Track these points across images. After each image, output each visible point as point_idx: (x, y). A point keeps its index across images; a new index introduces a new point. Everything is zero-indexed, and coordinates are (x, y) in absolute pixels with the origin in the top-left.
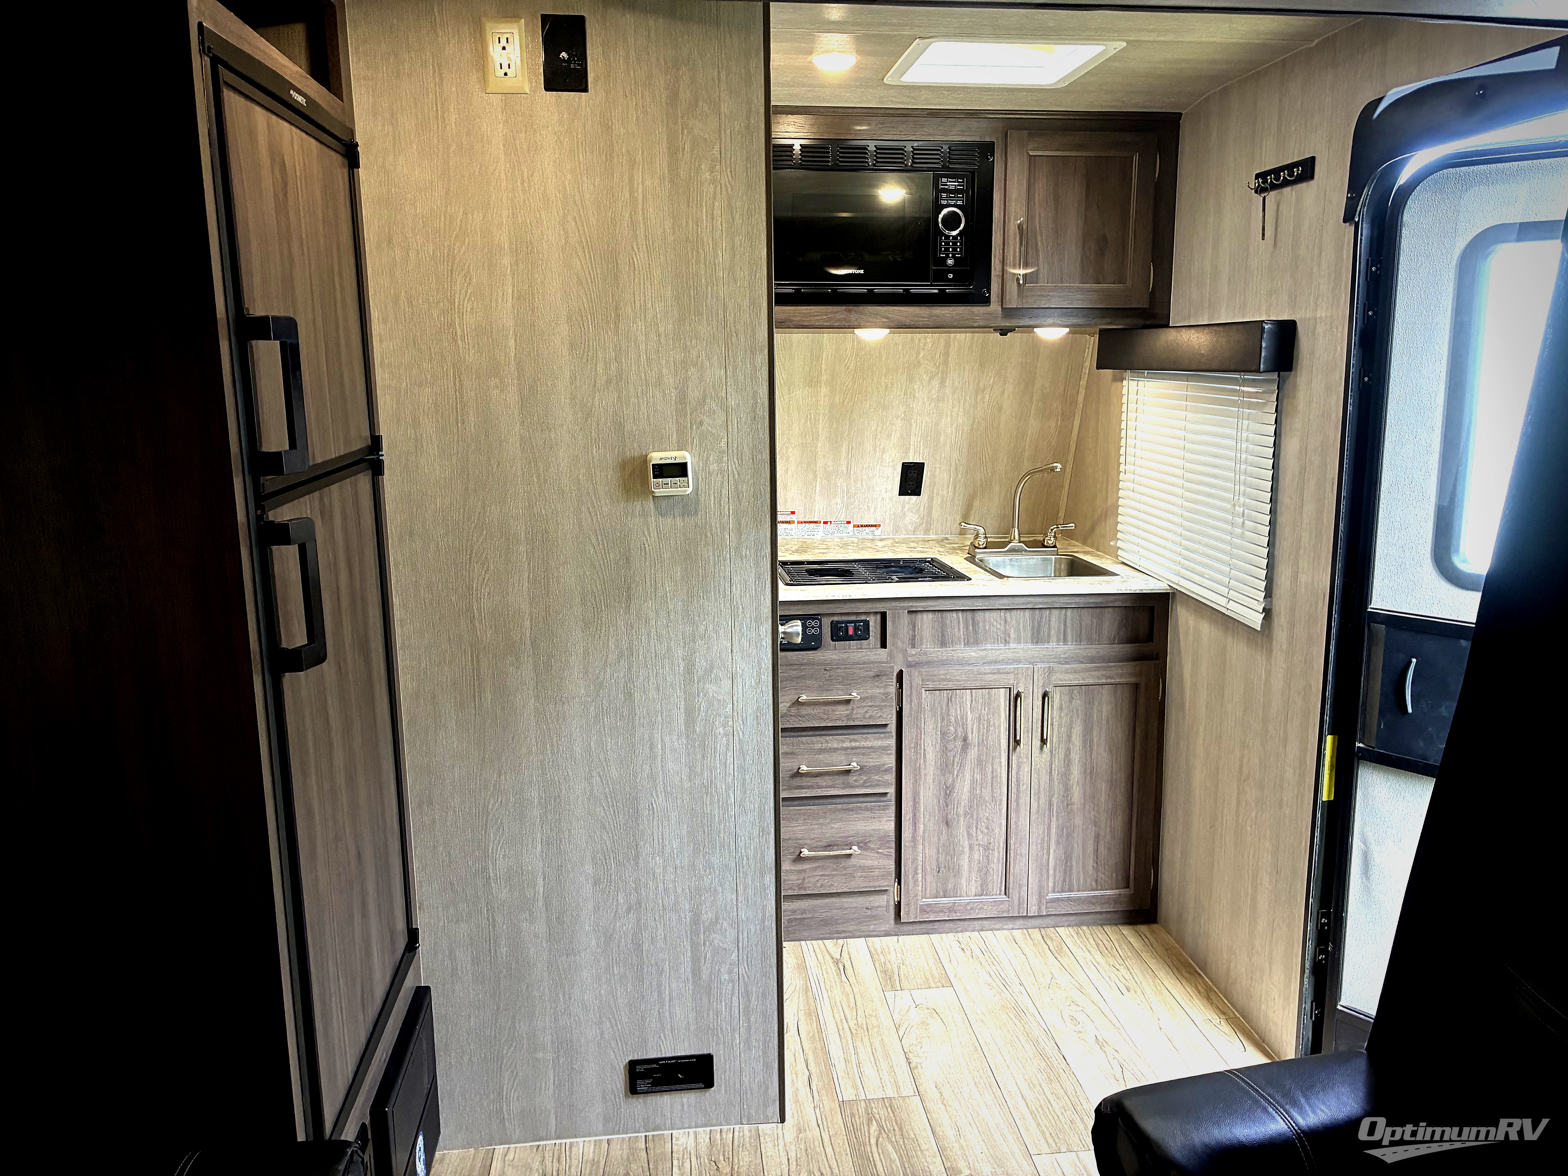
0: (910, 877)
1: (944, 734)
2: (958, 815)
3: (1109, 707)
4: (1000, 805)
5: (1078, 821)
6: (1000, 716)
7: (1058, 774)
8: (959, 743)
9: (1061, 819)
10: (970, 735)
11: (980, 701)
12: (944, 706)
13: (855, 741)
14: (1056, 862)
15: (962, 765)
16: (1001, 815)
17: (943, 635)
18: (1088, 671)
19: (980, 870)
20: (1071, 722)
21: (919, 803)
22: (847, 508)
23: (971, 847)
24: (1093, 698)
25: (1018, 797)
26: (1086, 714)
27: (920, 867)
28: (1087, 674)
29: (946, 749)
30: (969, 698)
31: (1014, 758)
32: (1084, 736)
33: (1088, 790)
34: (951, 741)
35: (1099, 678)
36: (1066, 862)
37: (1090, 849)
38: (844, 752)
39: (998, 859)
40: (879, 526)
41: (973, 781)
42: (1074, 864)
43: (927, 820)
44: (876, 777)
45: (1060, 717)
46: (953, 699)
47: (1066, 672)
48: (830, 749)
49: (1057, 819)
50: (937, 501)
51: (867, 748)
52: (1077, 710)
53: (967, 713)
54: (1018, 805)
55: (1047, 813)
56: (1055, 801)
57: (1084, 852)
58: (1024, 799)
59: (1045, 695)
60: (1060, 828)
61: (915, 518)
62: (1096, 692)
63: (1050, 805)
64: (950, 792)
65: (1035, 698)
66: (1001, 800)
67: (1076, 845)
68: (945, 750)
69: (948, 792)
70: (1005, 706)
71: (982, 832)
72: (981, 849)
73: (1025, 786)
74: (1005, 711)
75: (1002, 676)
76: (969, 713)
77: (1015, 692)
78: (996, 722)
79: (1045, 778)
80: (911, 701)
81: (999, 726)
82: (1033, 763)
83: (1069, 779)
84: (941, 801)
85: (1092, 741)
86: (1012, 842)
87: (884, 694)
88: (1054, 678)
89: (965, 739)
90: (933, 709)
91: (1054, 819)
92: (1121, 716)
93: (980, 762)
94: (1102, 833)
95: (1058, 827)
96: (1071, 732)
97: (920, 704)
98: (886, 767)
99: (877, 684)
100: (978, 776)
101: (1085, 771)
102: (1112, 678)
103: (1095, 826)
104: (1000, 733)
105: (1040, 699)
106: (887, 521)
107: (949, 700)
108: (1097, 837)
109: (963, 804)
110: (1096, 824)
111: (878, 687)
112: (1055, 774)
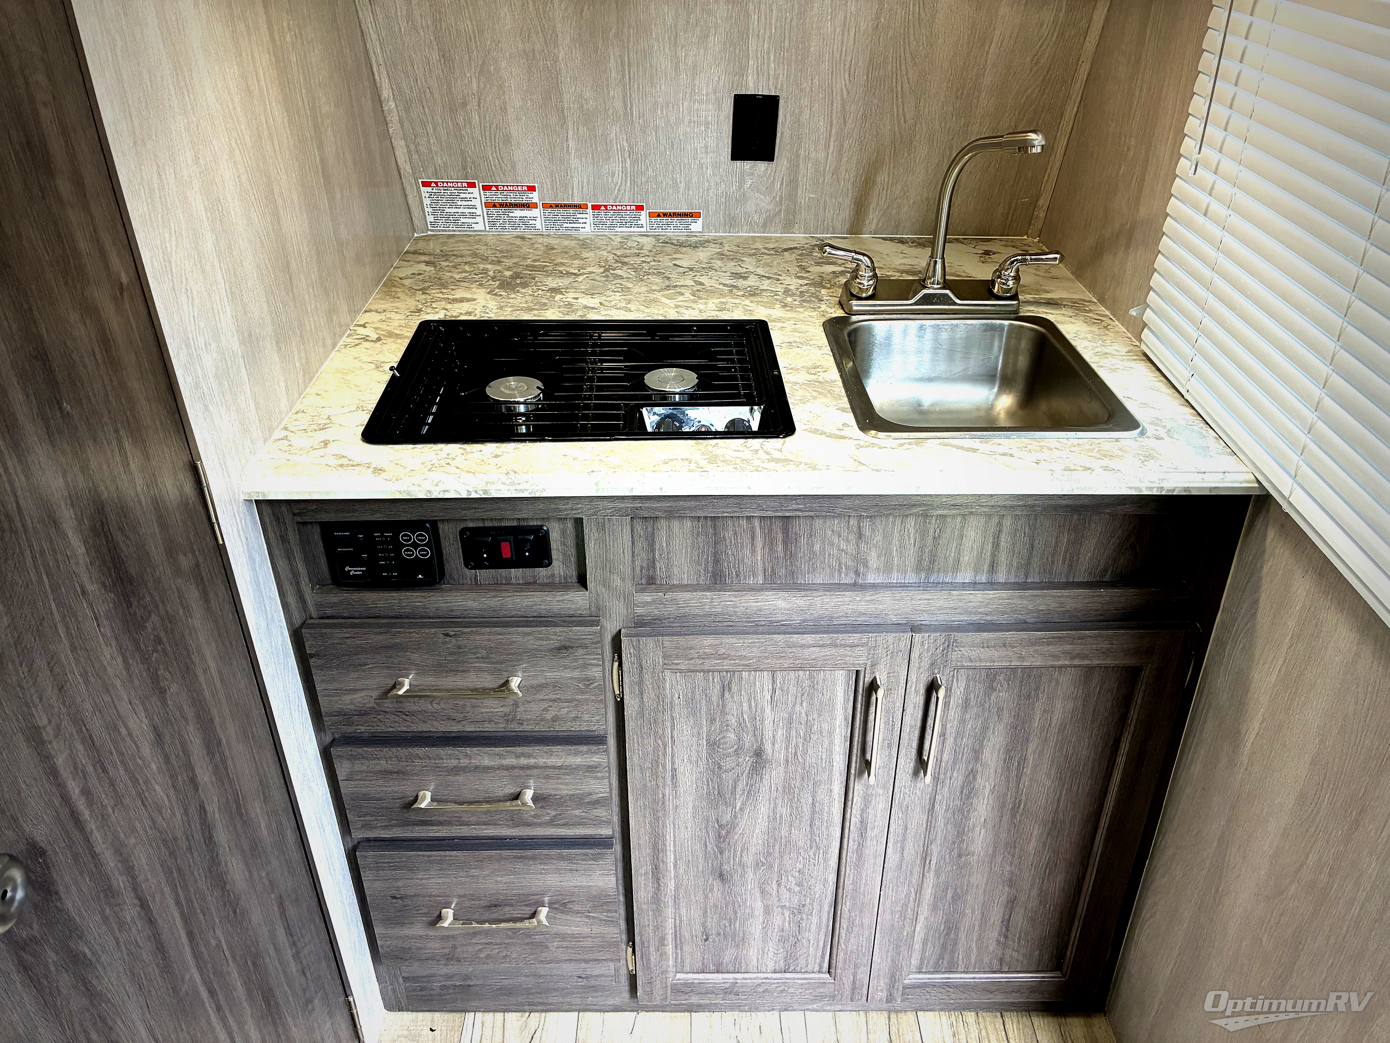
0: (652, 949)
1: (713, 745)
2: (743, 866)
3: (1070, 705)
4: (825, 853)
5: (978, 878)
6: (833, 718)
7: (947, 810)
8: (747, 760)
9: (943, 877)
10: (768, 747)
11: (793, 690)
12: (715, 699)
13: (529, 756)
14: (927, 934)
15: (751, 793)
16: (826, 868)
17: (717, 561)
18: (1033, 644)
19: (783, 940)
20: (985, 729)
21: (664, 851)
22: (633, 182)
23: (767, 910)
24: (1037, 689)
25: (861, 846)
26: (1017, 716)
27: (670, 938)
28: (1031, 649)
29: (720, 767)
30: (768, 686)
31: (858, 788)
32: (1008, 751)
33: (1003, 835)
34: (728, 755)
35: (1055, 657)
36: (948, 934)
37: (996, 916)
38: (506, 773)
39: (819, 927)
40: (698, 215)
41: (773, 818)
42: (962, 936)
43: (681, 871)
44: (577, 812)
45: (962, 721)
46: (734, 688)
47: (984, 645)
48: (476, 767)
49: (937, 874)
50: (806, 172)
51: (554, 767)
52: (1000, 710)
53: (763, 711)
54: (860, 856)
55: (917, 869)
56: (935, 849)
57: (984, 919)
58: (874, 847)
59: (932, 687)
60: (941, 891)
61: (765, 202)
62: (1045, 679)
63: (925, 856)
64: (728, 833)
65: (911, 689)
66: (828, 847)
67: (968, 911)
68: (716, 769)
69: (723, 832)
70: (846, 701)
71: (789, 890)
72: (787, 913)
73: (876, 831)
74: (845, 709)
75: (842, 651)
76: (768, 710)
77: (868, 679)
78: (825, 726)
79: (918, 818)
80: (641, 693)
81: (831, 733)
82: (897, 797)
83: (967, 818)
84: (709, 847)
85: (1023, 760)
86: (845, 909)
87: (580, 680)
88: (955, 655)
89: (759, 754)
90: (691, 702)
91: (930, 877)
92: (1093, 722)
93: (788, 789)
94: (1022, 898)
95: (936, 886)
96: (981, 745)
97: (660, 698)
98: (595, 797)
99: (566, 662)
100: (784, 811)
101: (1003, 806)
102: (1086, 657)
103: (1010, 886)
104: (831, 743)
105: (922, 690)
106: (712, 208)
107: (725, 688)
108: (1012, 902)
109: (753, 850)
110: (1011, 883)
111: (566, 667)
112: (940, 810)
